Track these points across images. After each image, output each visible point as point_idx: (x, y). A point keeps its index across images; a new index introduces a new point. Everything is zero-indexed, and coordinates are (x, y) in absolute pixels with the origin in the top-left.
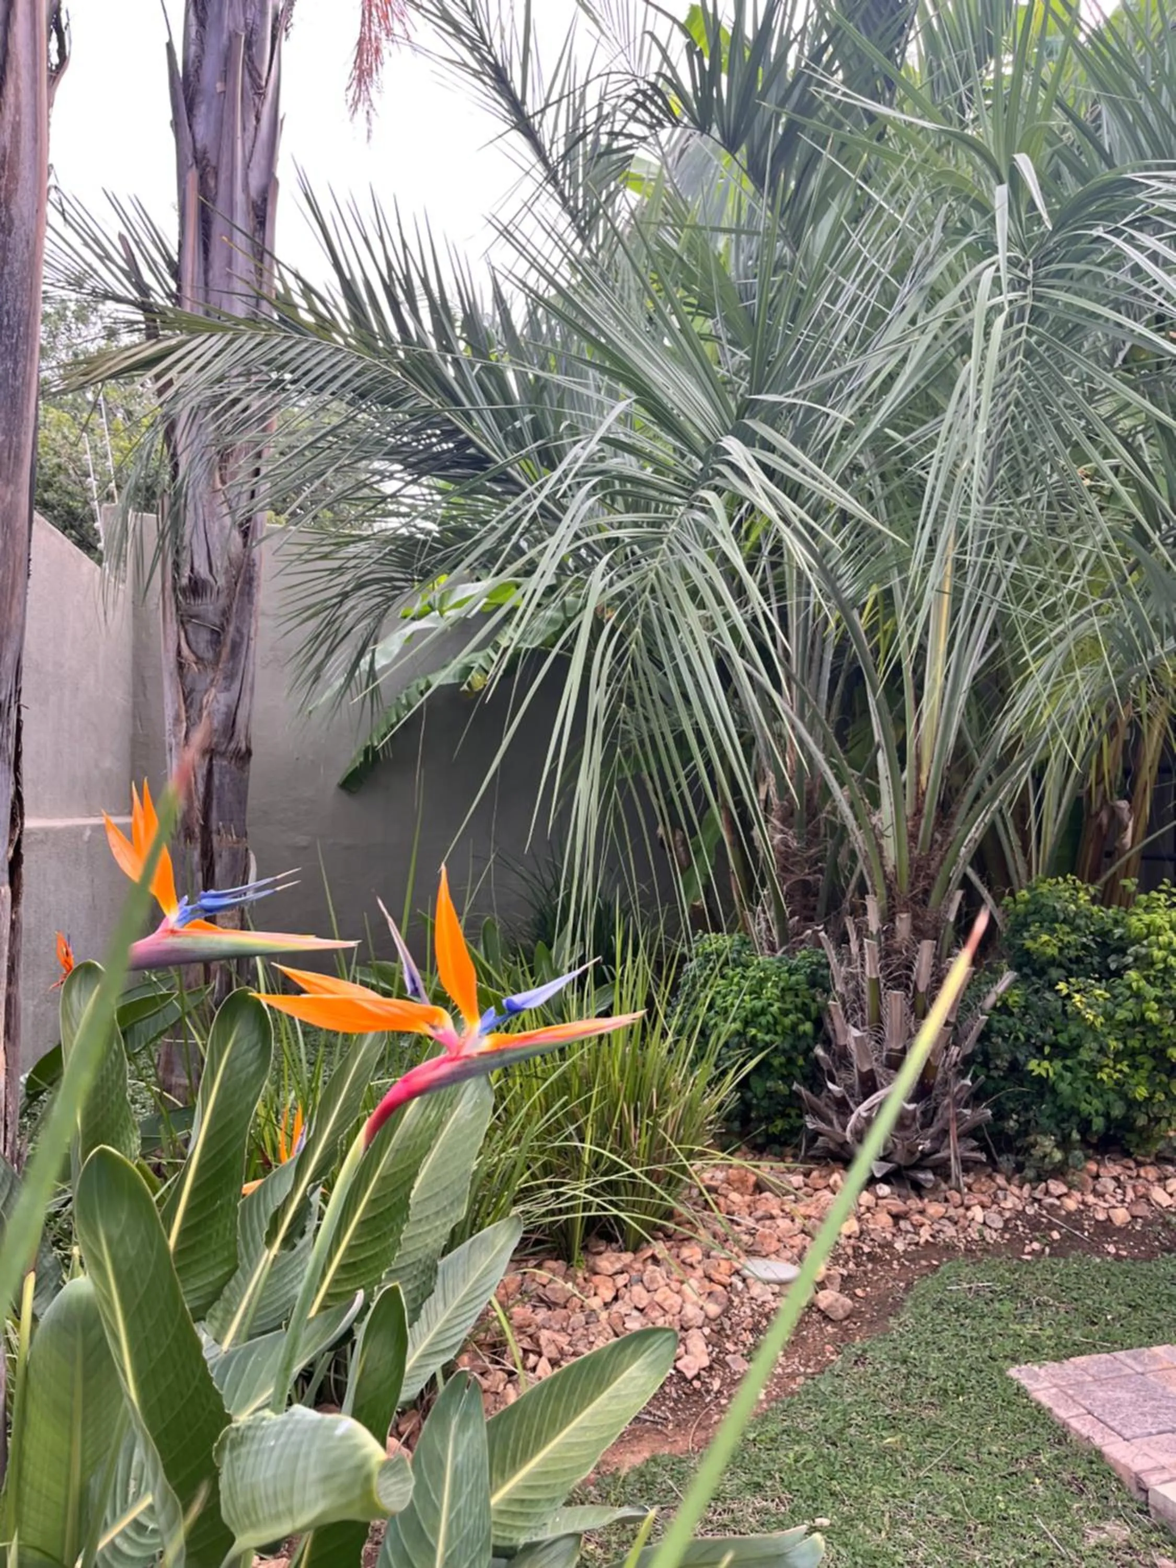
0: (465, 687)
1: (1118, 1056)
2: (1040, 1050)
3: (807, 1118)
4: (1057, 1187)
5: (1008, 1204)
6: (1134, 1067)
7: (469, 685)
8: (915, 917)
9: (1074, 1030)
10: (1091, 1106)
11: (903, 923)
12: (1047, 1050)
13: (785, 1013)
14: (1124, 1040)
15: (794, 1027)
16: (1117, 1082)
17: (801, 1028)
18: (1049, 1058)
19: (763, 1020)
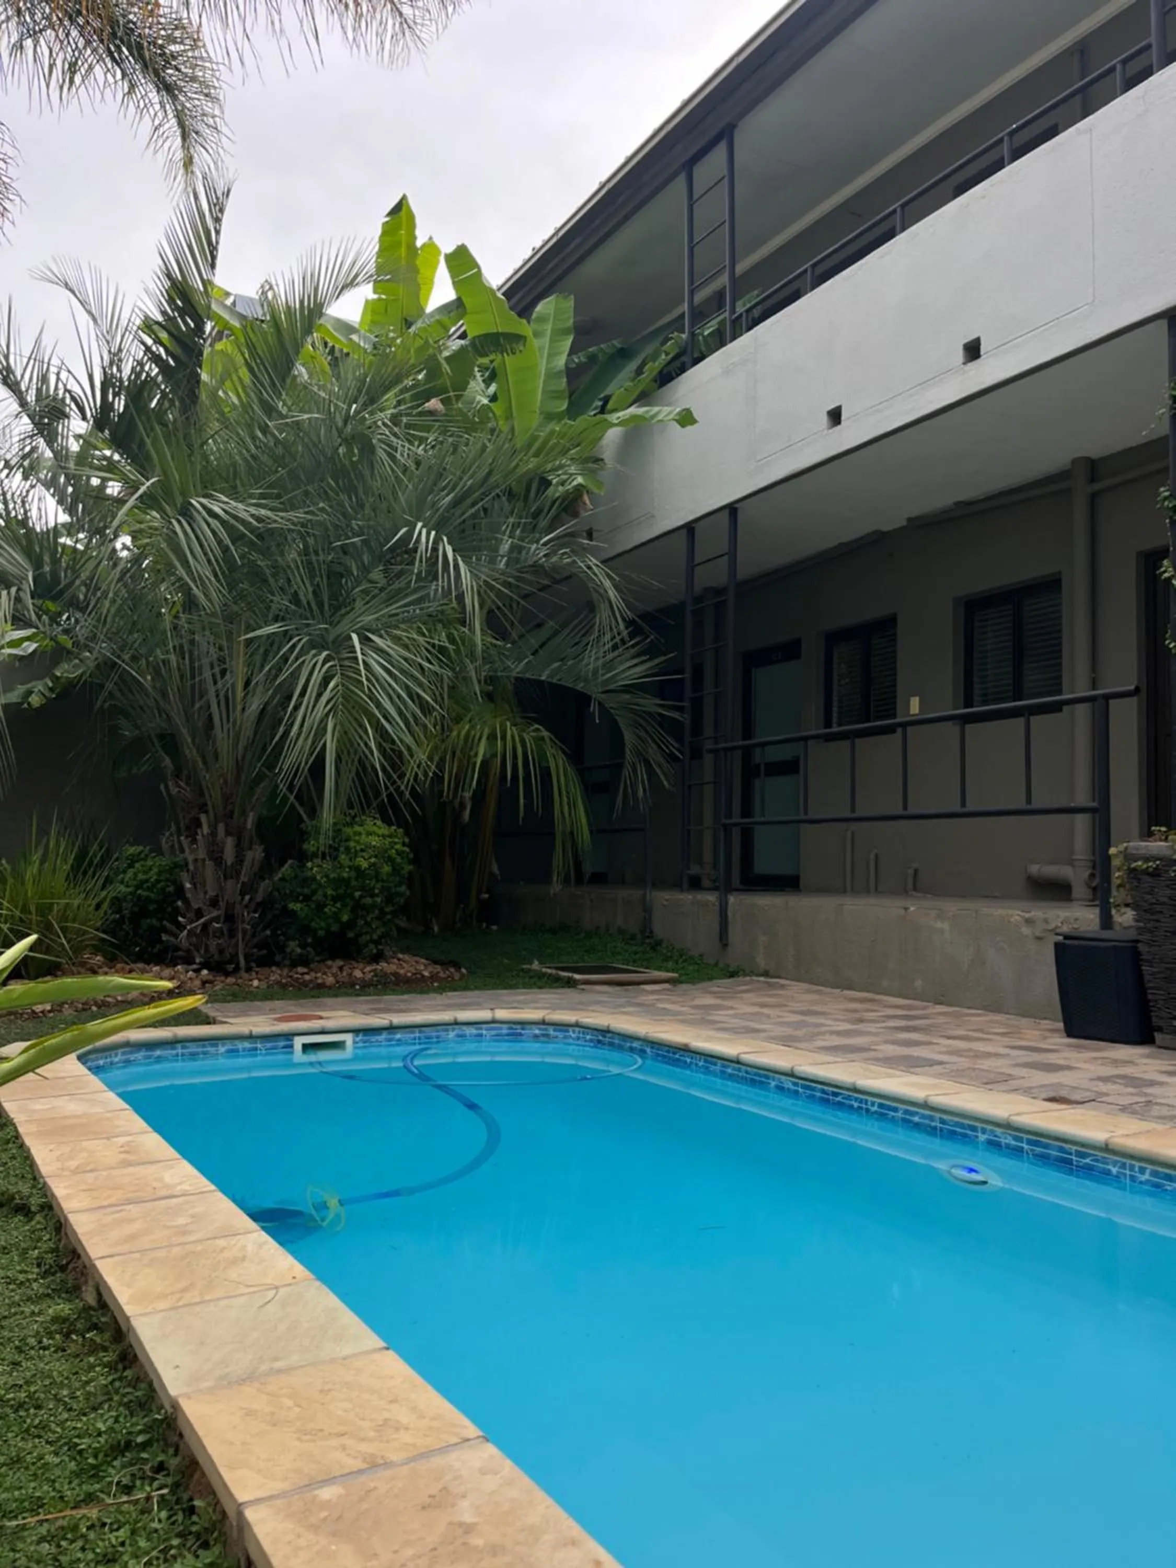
0: (26, 705)
1: (335, 899)
2: (298, 898)
3: (163, 935)
4: (301, 969)
5: (272, 978)
6: (344, 905)
7: (29, 704)
8: (227, 825)
9: (314, 886)
10: (319, 925)
11: (221, 828)
12: (301, 898)
13: (158, 881)
14: (335, 890)
15: (163, 889)
16: (334, 913)
17: (168, 889)
18: (301, 902)
19: (145, 886)
